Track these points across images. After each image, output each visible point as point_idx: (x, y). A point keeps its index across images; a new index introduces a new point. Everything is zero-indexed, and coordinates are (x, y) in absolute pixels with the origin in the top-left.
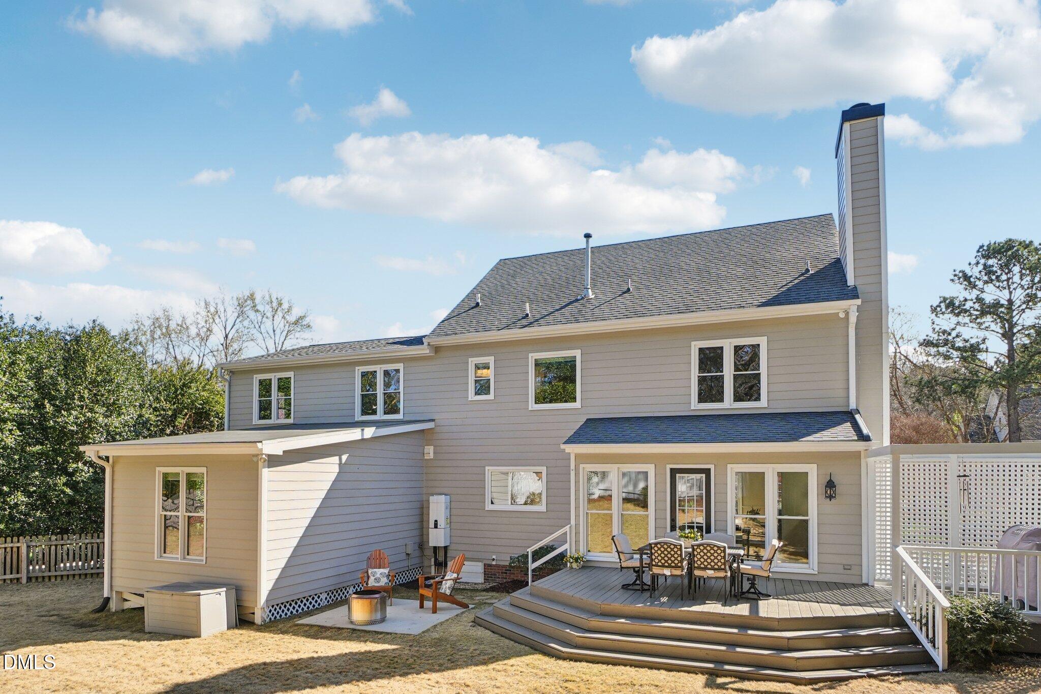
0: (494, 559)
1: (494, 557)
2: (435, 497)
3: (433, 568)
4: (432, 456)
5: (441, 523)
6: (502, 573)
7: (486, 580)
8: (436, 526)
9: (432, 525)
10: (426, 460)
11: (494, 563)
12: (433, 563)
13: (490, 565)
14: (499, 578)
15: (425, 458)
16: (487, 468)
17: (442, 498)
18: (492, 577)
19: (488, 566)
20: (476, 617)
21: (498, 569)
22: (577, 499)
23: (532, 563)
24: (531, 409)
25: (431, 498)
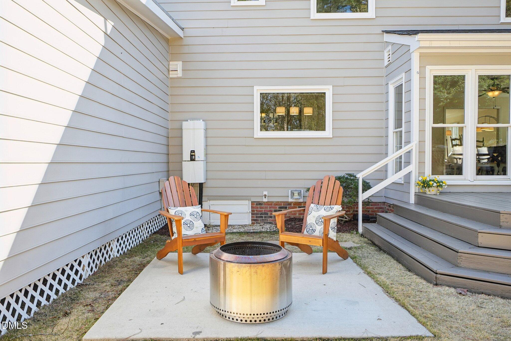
0: (265, 196)
1: (266, 193)
2: (190, 123)
4: (180, 74)
5: (200, 155)
7: (254, 220)
8: (192, 159)
9: (186, 156)
10: (172, 78)
11: (265, 200)
15: (171, 76)
16: (256, 88)
17: (201, 124)
18: (262, 217)
19: (257, 205)
20: (438, 276)
21: (270, 208)
22: (422, 110)
23: (363, 192)
24: (312, 17)
25: (184, 123)
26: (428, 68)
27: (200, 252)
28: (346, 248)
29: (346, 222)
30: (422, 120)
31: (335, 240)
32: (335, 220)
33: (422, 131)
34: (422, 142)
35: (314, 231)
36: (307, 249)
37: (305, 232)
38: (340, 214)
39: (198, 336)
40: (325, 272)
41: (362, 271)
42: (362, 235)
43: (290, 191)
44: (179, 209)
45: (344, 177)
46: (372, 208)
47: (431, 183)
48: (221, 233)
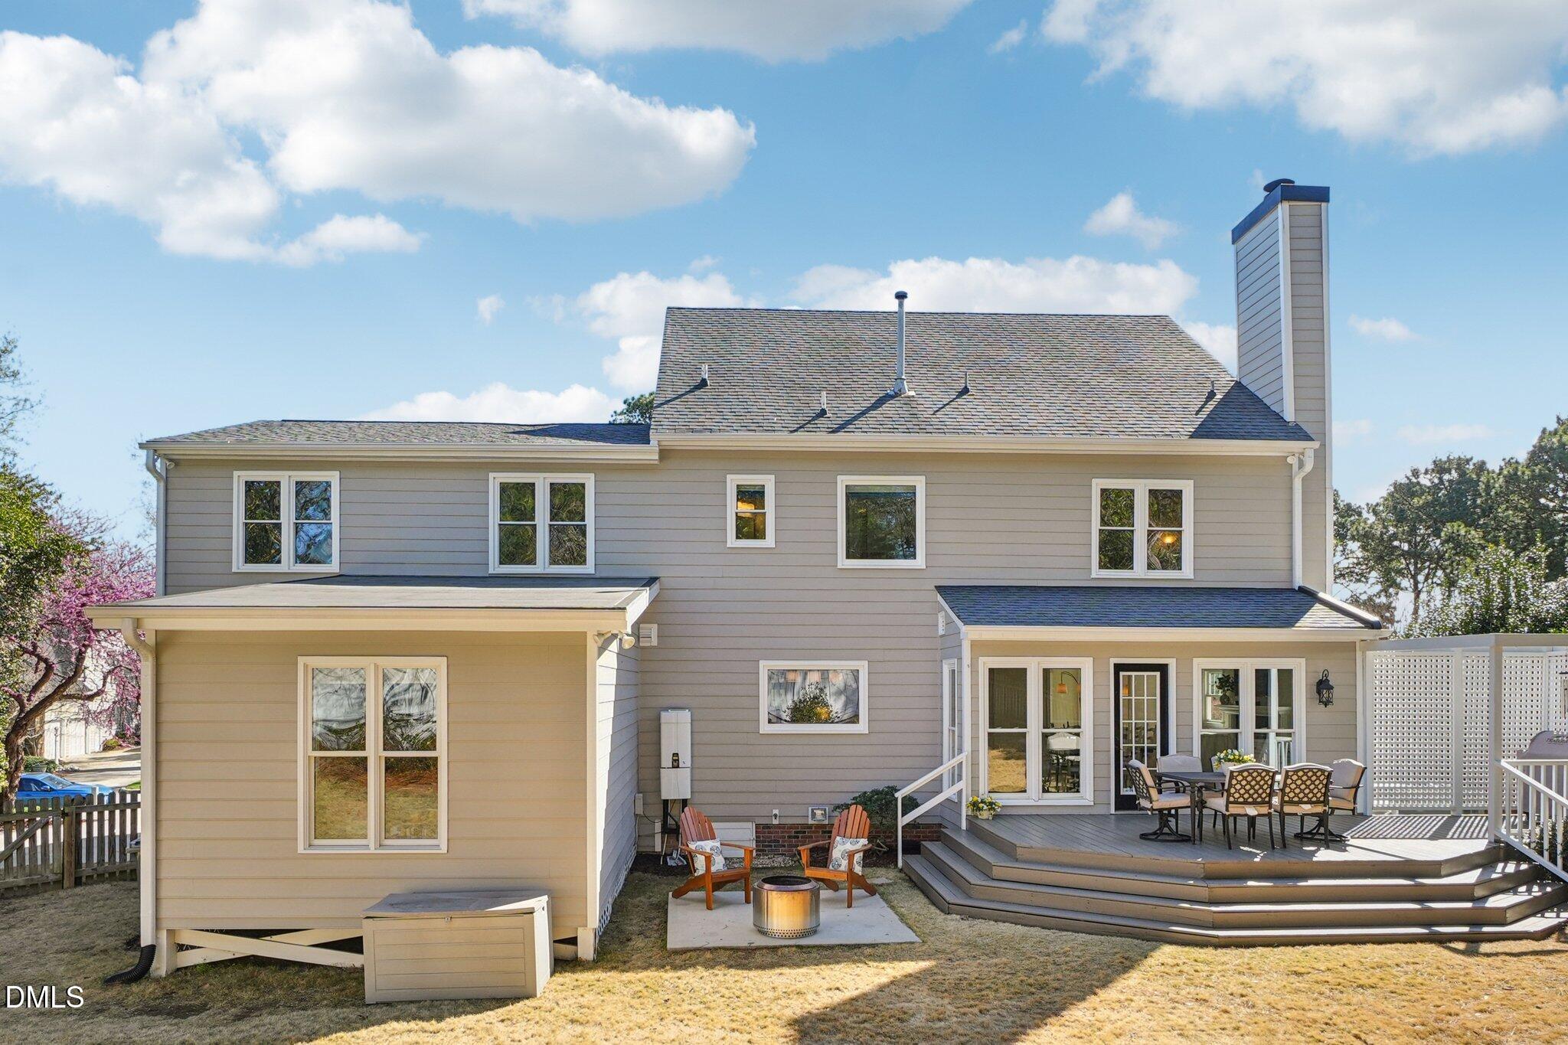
0: (776, 816)
1: (775, 812)
2: (672, 713)
3: (658, 838)
4: (654, 642)
5: (686, 759)
6: (789, 837)
7: (760, 851)
8: (675, 765)
9: (666, 760)
10: (644, 648)
11: (775, 822)
12: (658, 827)
13: (767, 826)
14: (784, 846)
15: (641, 645)
16: (762, 663)
17: (686, 715)
18: (771, 846)
19: (763, 828)
20: (950, 906)
21: (782, 832)
22: (975, 712)
23: (902, 816)
24: (840, 566)
25: (664, 714)
26: (982, 660)
27: (716, 891)
28: (876, 885)
29: (885, 853)
30: (975, 725)
31: (860, 874)
32: (861, 854)
33: (975, 738)
34: (975, 752)
35: (840, 865)
36: (832, 885)
37: (831, 867)
38: (866, 848)
39: (752, 945)
40: (850, 906)
41: (886, 905)
42: (901, 871)
43: (810, 809)
44: (699, 843)
45: (883, 790)
46: (924, 832)
47: (981, 805)
48: (745, 868)
